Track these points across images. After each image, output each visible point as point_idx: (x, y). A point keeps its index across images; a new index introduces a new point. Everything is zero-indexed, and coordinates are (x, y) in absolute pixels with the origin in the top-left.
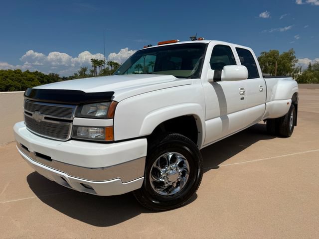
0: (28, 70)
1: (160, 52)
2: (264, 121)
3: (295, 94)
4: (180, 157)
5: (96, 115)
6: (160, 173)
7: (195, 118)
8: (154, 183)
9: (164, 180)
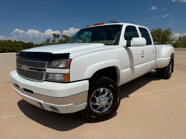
0: (15, 40)
1: (95, 30)
2: (154, 69)
3: (173, 54)
4: (107, 91)
5: (59, 67)
6: (96, 100)
7: (116, 68)
8: (92, 105)
9: (98, 104)
